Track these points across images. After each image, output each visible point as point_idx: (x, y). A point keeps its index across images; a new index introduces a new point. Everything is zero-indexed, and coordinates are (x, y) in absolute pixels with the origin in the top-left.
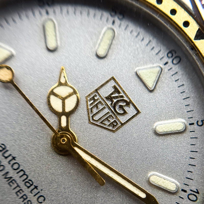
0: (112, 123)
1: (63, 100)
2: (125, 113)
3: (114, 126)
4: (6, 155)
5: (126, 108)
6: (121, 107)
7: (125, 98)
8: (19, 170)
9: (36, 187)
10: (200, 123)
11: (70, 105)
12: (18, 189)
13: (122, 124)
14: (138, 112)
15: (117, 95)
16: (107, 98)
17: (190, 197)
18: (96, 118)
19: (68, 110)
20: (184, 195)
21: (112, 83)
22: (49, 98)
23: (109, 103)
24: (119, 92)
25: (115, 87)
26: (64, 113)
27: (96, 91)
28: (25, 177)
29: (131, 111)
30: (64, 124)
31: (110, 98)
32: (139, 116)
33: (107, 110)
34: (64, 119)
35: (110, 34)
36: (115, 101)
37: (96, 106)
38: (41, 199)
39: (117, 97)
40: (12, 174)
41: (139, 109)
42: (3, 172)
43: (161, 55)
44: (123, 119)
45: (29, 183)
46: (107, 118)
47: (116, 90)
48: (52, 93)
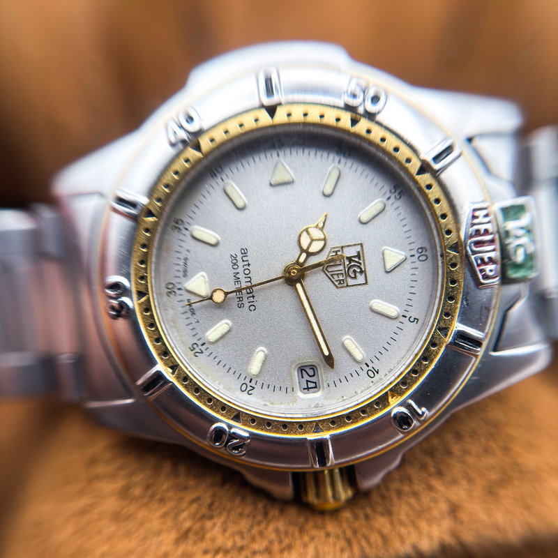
0: (340, 280)
1: (312, 240)
2: (355, 277)
3: (340, 283)
4: (244, 259)
5: (358, 275)
6: (355, 271)
7: (362, 266)
8: (247, 276)
9: (253, 297)
10: (412, 320)
11: (315, 247)
13: (347, 286)
14: (366, 283)
15: (357, 260)
16: (347, 258)
17: (370, 372)
18: (329, 269)
19: (311, 250)
20: (366, 369)
21: (359, 248)
22: (302, 232)
23: (347, 263)
24: (359, 259)
25: (359, 253)
26: (307, 252)
27: (342, 247)
29: (361, 279)
30: (301, 260)
31: (350, 259)
32: (365, 286)
33: (341, 267)
34: (304, 256)
35: (380, 207)
36: (353, 264)
38: (252, 308)
39: (356, 262)
40: (241, 276)
41: (369, 281)
42: (235, 271)
43: (412, 246)
44: (351, 282)
46: (338, 274)
47: (358, 256)
48: (307, 230)
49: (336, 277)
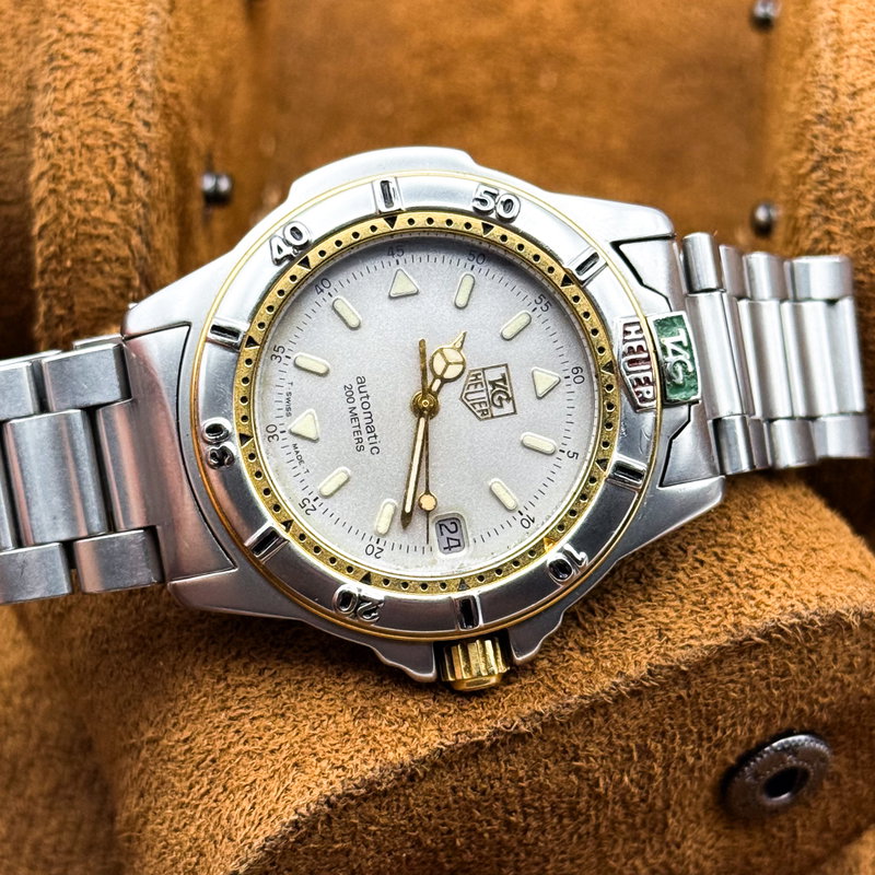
0: (483, 411)
1: (448, 364)
2: (501, 406)
3: (483, 414)
4: (362, 389)
5: (504, 402)
6: (500, 399)
7: (509, 392)
8: (367, 411)
9: (375, 436)
10: (571, 454)
11: (451, 373)
12: (358, 429)
13: (492, 417)
14: (515, 412)
15: (502, 384)
16: (490, 382)
17: (524, 522)
18: (469, 397)
19: (446, 376)
20: (519, 517)
21: (503, 370)
22: (435, 354)
23: (490, 388)
24: (505, 383)
25: (504, 376)
26: (441, 377)
27: (484, 369)
28: (370, 420)
29: (508, 407)
30: (435, 388)
31: (493, 384)
32: (513, 416)
33: (484, 394)
34: (438, 382)
35: (525, 319)
36: (497, 389)
37: (476, 385)
38: (375, 451)
39: (501, 386)
40: (359, 411)
41: (518, 410)
42: (352, 405)
43: (566, 366)
44: (496, 411)
45: (371, 429)
46: (480, 403)
47: (504, 380)
48: (441, 351)
49: (477, 406)
